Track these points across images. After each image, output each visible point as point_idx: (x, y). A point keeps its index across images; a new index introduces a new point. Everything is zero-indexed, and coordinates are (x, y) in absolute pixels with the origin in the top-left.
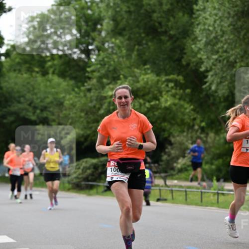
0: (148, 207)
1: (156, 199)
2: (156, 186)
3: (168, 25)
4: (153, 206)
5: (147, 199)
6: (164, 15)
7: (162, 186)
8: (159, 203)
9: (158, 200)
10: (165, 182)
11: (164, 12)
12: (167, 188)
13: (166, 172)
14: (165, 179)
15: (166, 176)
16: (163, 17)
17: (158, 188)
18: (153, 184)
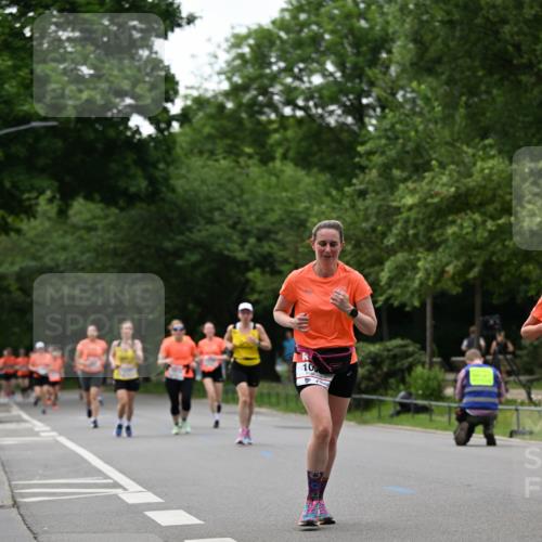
0: (491, 448)
1: (508, 431)
2: (510, 402)
3: (535, 50)
4: (503, 446)
5: (490, 432)
6: (526, 29)
7: (522, 404)
8: (515, 441)
9: (512, 434)
10: (529, 394)
11: (526, 22)
12: (533, 408)
13: (530, 372)
14: (528, 387)
15: (531, 382)
16: (525, 35)
17: (513, 407)
18: (503, 400)
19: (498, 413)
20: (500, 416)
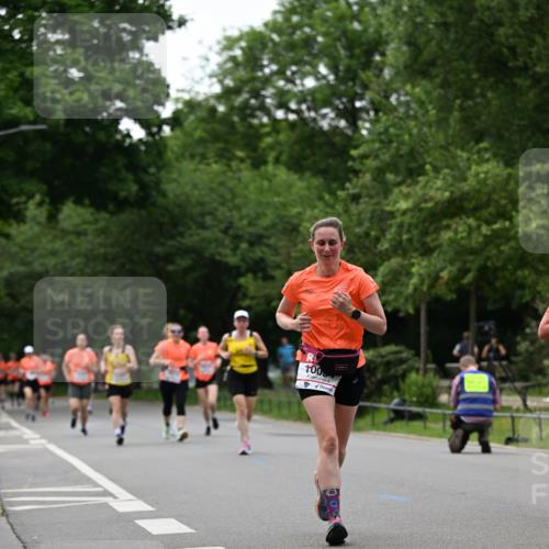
0: (486, 456)
1: (503, 439)
2: (504, 409)
3: (530, 53)
4: (499, 453)
5: (485, 439)
6: (521, 32)
7: (518, 410)
8: (511, 448)
9: (509, 441)
10: (524, 401)
11: (522, 24)
12: (529, 415)
13: (525, 378)
14: (523, 394)
15: (527, 388)
16: (519, 36)
17: (508, 414)
18: (498, 406)
19: (492, 420)
20: (496, 423)
